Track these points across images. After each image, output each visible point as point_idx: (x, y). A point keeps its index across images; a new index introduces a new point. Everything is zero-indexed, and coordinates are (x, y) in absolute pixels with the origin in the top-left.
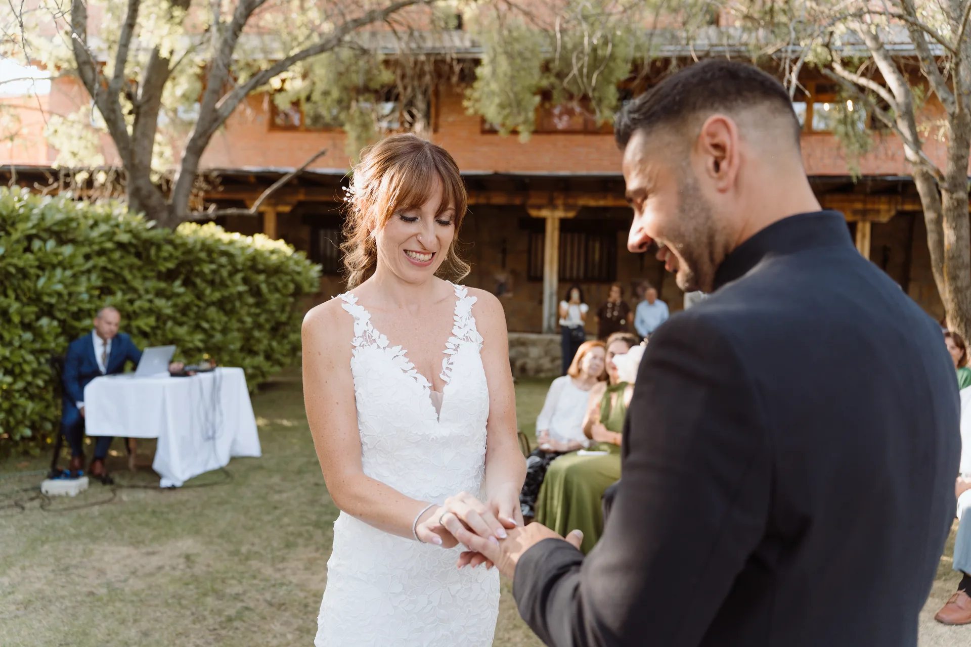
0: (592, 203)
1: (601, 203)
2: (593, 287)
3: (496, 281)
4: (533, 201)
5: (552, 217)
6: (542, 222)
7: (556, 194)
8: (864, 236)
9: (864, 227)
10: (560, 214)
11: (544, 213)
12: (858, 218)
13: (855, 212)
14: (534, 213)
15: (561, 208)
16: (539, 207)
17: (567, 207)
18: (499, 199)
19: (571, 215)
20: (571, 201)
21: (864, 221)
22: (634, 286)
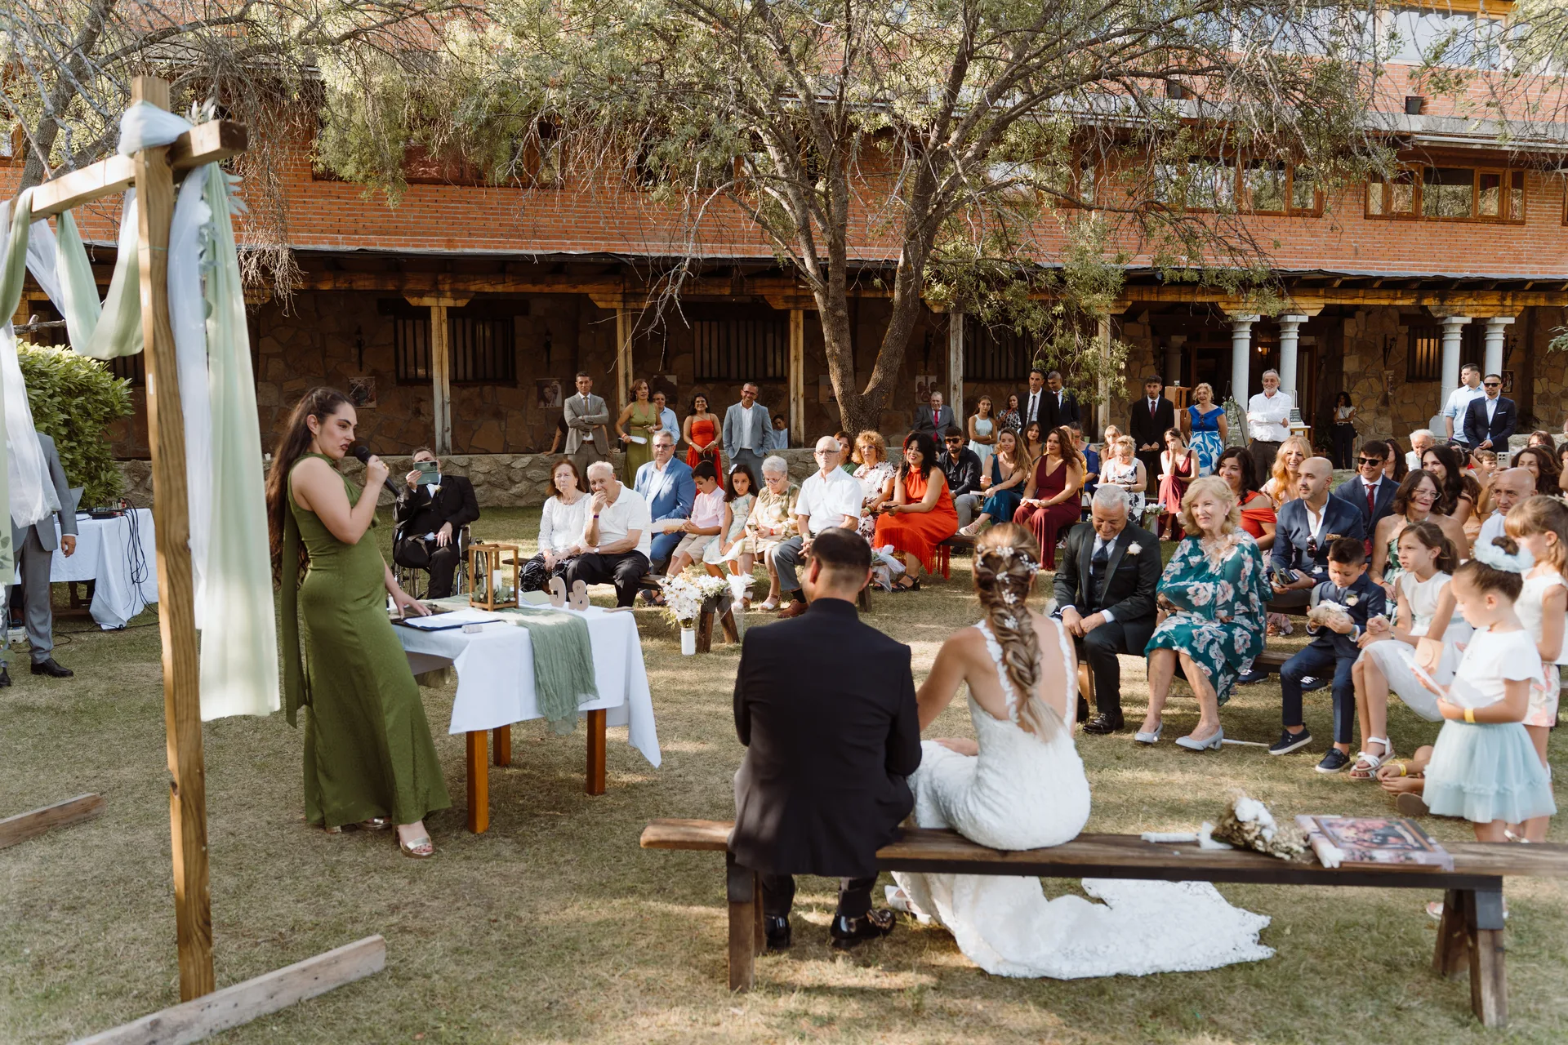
0: (488, 289)
1: (500, 288)
2: (487, 389)
3: (353, 386)
4: (410, 286)
5: (438, 306)
6: (426, 312)
7: (440, 277)
8: (797, 326)
9: (797, 318)
10: (449, 302)
11: (427, 301)
12: (791, 305)
13: (787, 299)
14: (414, 301)
15: (448, 294)
16: (421, 294)
17: (456, 294)
18: (364, 284)
19: (462, 303)
20: (461, 286)
21: (797, 309)
22: (541, 387)
